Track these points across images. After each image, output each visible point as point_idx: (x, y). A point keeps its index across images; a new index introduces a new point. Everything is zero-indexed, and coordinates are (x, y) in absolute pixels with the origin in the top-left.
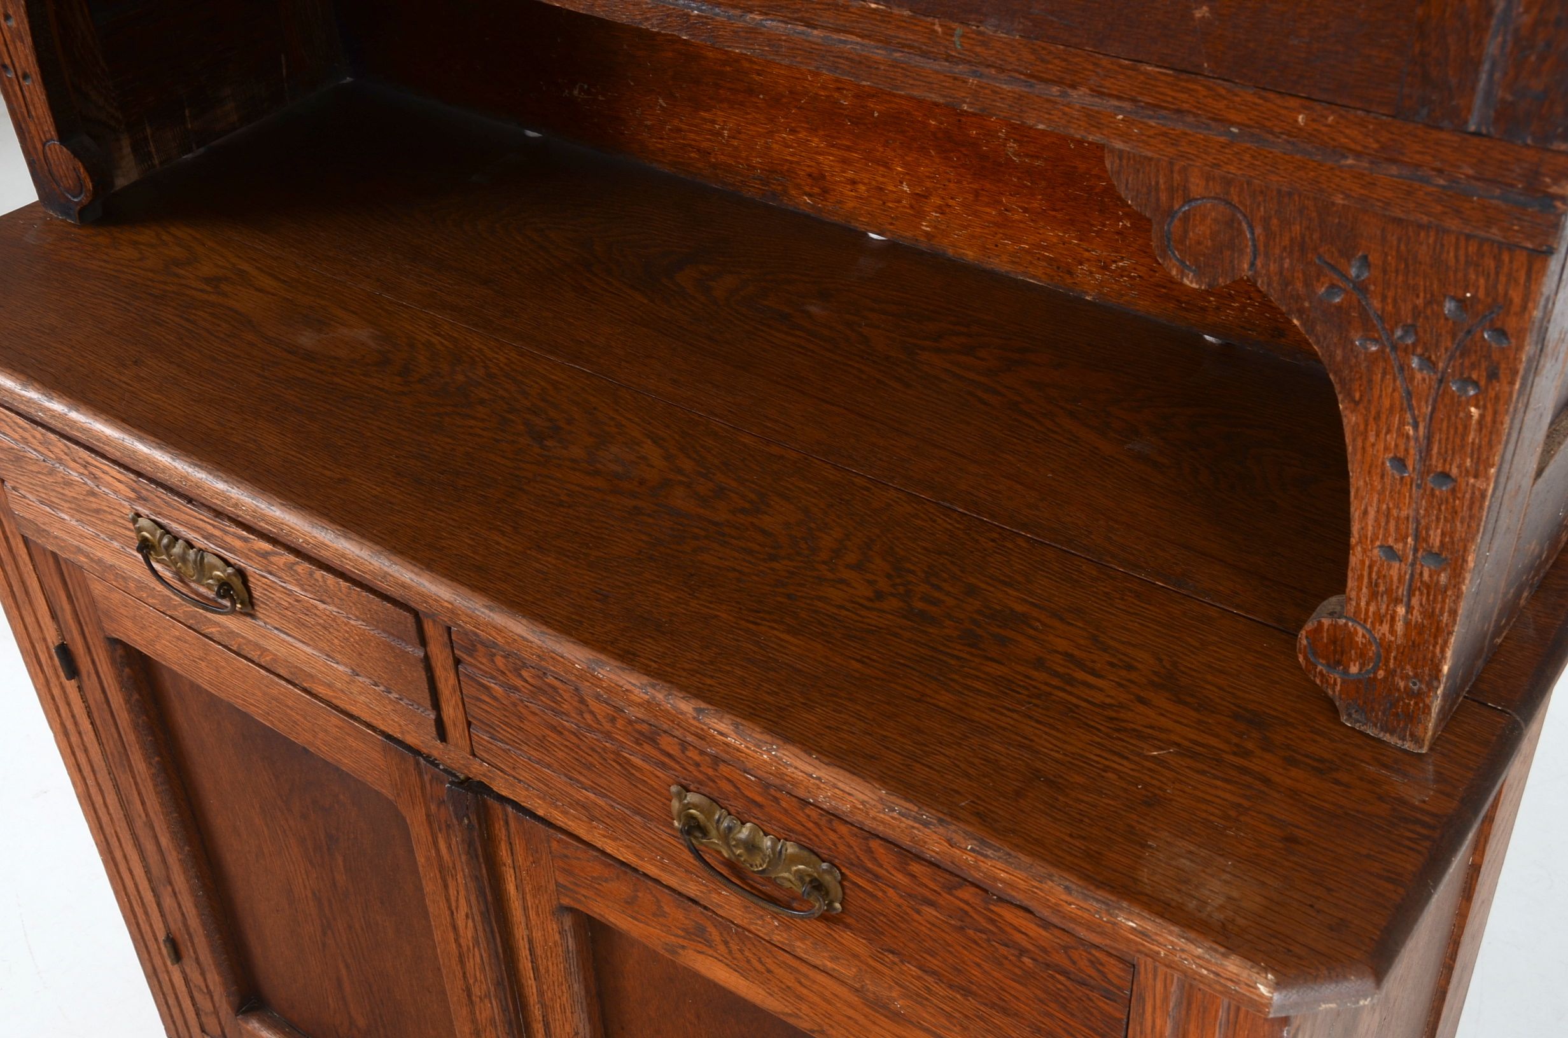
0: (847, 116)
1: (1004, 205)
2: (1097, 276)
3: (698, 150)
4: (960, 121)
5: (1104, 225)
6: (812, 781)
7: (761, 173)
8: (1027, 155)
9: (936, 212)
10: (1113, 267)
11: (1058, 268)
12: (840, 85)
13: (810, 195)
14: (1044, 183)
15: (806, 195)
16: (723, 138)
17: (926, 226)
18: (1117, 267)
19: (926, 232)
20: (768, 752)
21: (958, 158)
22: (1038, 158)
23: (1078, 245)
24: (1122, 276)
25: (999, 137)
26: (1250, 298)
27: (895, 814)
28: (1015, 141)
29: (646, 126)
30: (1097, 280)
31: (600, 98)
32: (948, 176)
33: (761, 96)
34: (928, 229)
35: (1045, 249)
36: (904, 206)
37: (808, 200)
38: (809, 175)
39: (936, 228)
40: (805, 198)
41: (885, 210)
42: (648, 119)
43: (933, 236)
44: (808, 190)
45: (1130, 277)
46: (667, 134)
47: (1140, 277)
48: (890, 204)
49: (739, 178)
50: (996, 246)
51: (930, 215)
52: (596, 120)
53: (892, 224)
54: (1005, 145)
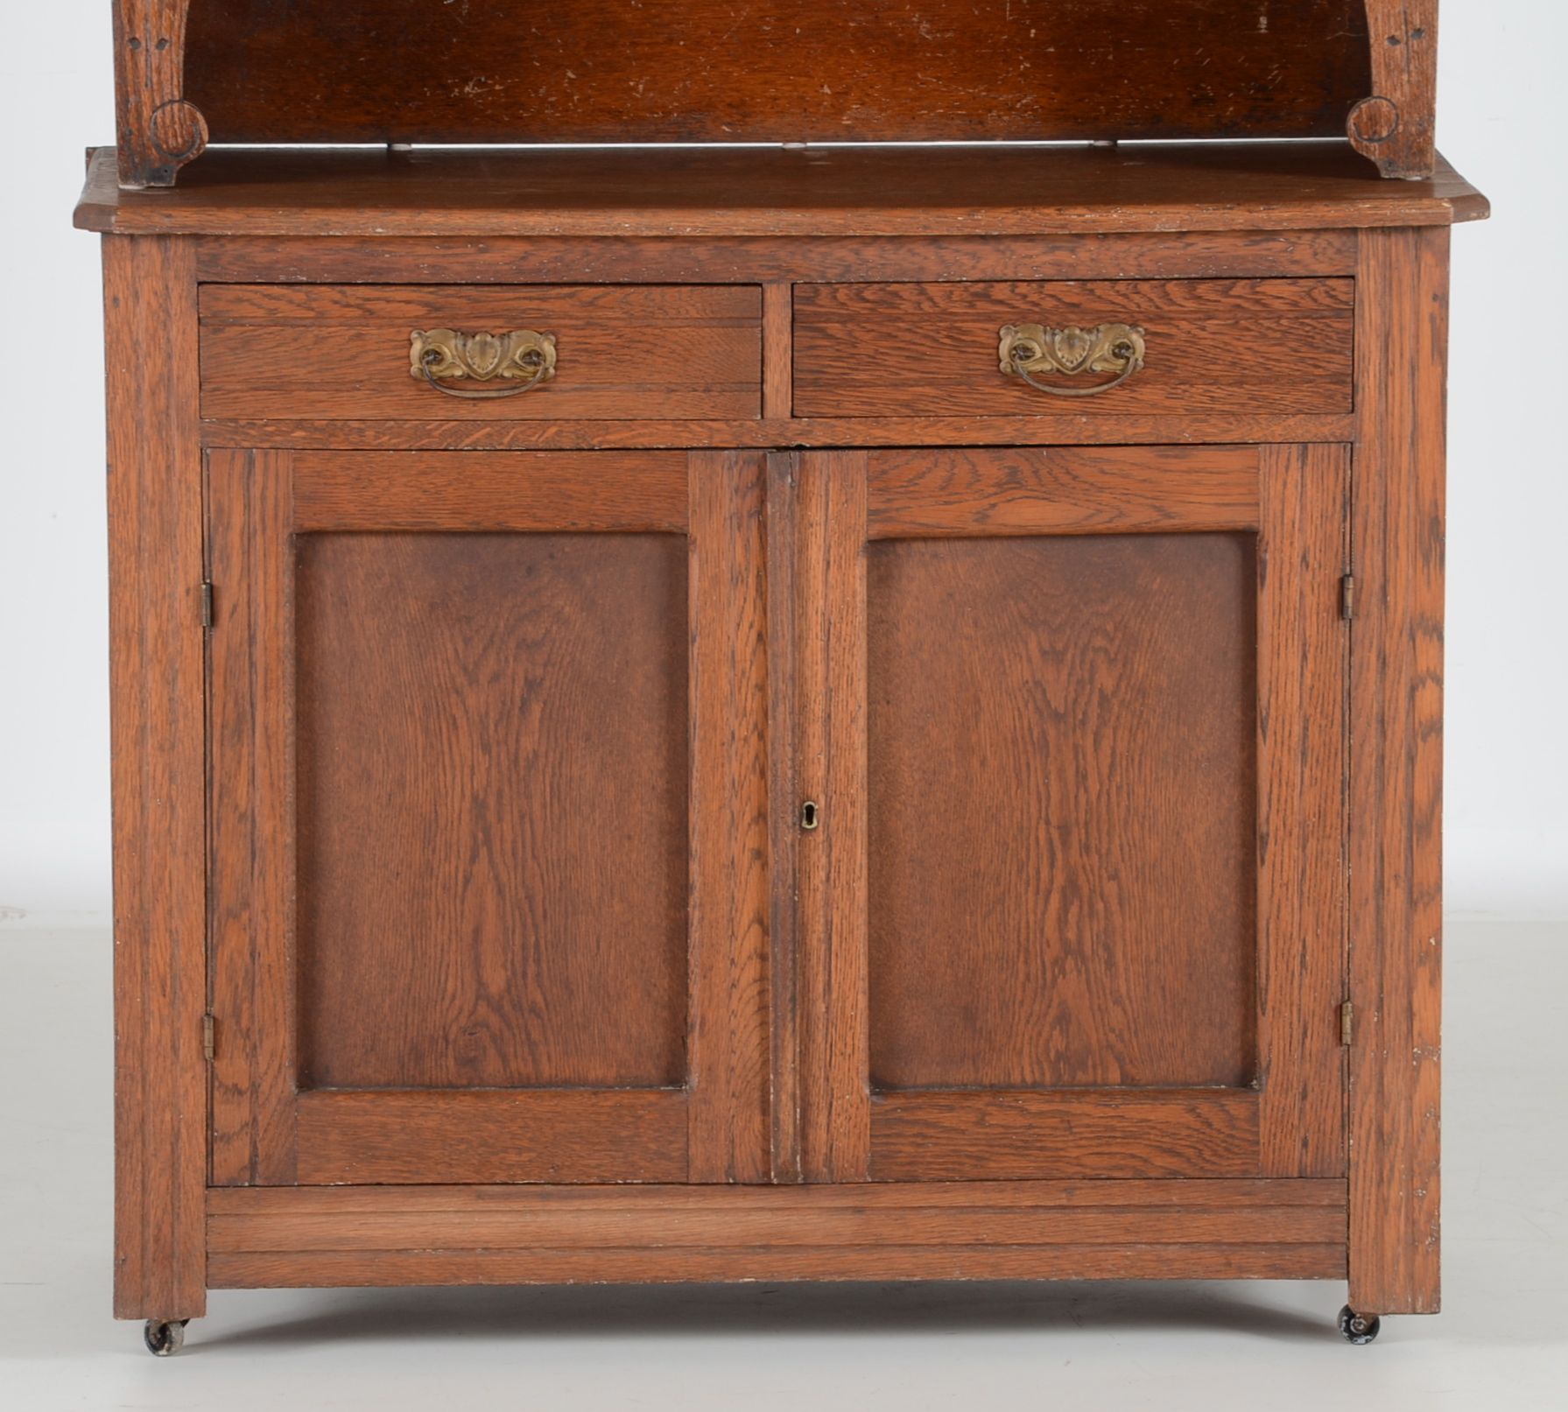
0: (768, 40)
1: (920, 80)
2: (1005, 118)
3: (609, 112)
4: (877, 17)
5: (1008, 72)
7: (677, 117)
8: (938, 31)
9: (856, 104)
10: (1018, 106)
11: (971, 121)
12: (762, 14)
13: (728, 124)
14: (954, 51)
15: (725, 125)
16: (638, 92)
17: (847, 120)
18: (1022, 105)
19: (848, 126)
21: (876, 50)
22: (948, 31)
23: (987, 96)
24: (1026, 112)
25: (913, 22)
26: (1132, 98)
28: (928, 21)
29: (550, 103)
30: (1005, 121)
31: (497, 87)
32: (867, 69)
33: (682, 43)
34: (849, 122)
35: (958, 108)
36: (825, 108)
37: (727, 129)
38: (730, 105)
39: (856, 119)
40: (725, 128)
41: (806, 117)
42: (552, 96)
43: (854, 128)
44: (728, 120)
45: (1033, 110)
46: (574, 105)
47: (1042, 107)
48: (811, 110)
49: (653, 128)
50: (914, 118)
51: (850, 109)
52: (489, 112)
53: (812, 128)
54: (918, 28)
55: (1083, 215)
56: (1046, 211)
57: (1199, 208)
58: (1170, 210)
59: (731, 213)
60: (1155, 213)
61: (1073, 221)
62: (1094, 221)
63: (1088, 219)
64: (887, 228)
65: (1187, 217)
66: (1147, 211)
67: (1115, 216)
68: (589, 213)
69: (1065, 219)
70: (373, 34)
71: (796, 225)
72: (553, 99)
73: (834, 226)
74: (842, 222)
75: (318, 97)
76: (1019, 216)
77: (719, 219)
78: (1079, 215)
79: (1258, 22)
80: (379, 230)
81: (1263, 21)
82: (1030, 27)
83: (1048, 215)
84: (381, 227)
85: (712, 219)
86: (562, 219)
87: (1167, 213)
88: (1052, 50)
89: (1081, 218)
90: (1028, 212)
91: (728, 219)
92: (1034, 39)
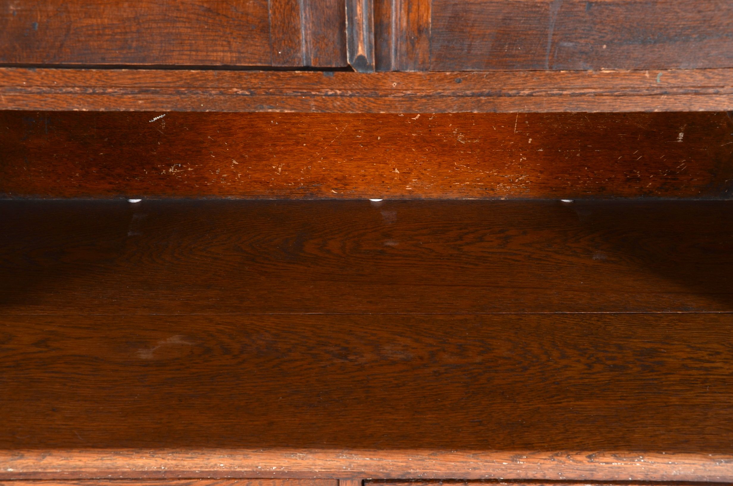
0: (360, 143)
1: (455, 166)
2: (507, 187)
3: (261, 183)
4: (430, 130)
5: (512, 162)
6: (669, 466)
7: (304, 185)
8: (469, 139)
9: (415, 179)
10: (517, 180)
11: (486, 189)
12: (356, 128)
13: (336, 189)
14: (479, 150)
15: (333, 189)
16: (278, 172)
17: (409, 187)
18: (519, 180)
19: (409, 191)
20: (639, 461)
21: (429, 149)
22: (475, 139)
23: (497, 175)
24: (521, 184)
25: (453, 134)
26: (588, 177)
27: (723, 464)
28: (462, 133)
29: (223, 177)
30: (507, 189)
31: (190, 169)
32: (423, 160)
33: (305, 145)
34: (410, 188)
35: (479, 182)
36: (396, 180)
37: (334, 192)
38: (336, 179)
39: (415, 187)
40: (333, 191)
41: (383, 186)
42: (224, 174)
43: (413, 191)
44: (335, 187)
45: (525, 183)
46: (238, 179)
47: (531, 182)
48: (387, 182)
49: (289, 191)
50: (451, 187)
51: (411, 181)
52: (186, 182)
53: (387, 191)
54: (457, 137)
55: (611, 463)
56: (579, 458)
57: (711, 459)
58: (687, 461)
59: (310, 456)
60: (673, 463)
61: (602, 467)
62: (619, 468)
63: (614, 466)
64: (443, 469)
65: (702, 467)
66: (666, 460)
67: (638, 464)
68: (189, 455)
69: (595, 466)
70: (106, 140)
71: (366, 466)
72: (225, 175)
73: (398, 467)
74: (404, 464)
75: (77, 175)
76: (556, 462)
77: (299, 461)
78: (607, 463)
79: (678, 136)
80: (10, 470)
81: (681, 135)
82: (529, 137)
83: (581, 462)
84: (11, 467)
85: (294, 461)
86: (166, 461)
87: (684, 463)
88: (541, 150)
89: (610, 465)
90: (563, 459)
91: (308, 461)
92: (531, 144)
